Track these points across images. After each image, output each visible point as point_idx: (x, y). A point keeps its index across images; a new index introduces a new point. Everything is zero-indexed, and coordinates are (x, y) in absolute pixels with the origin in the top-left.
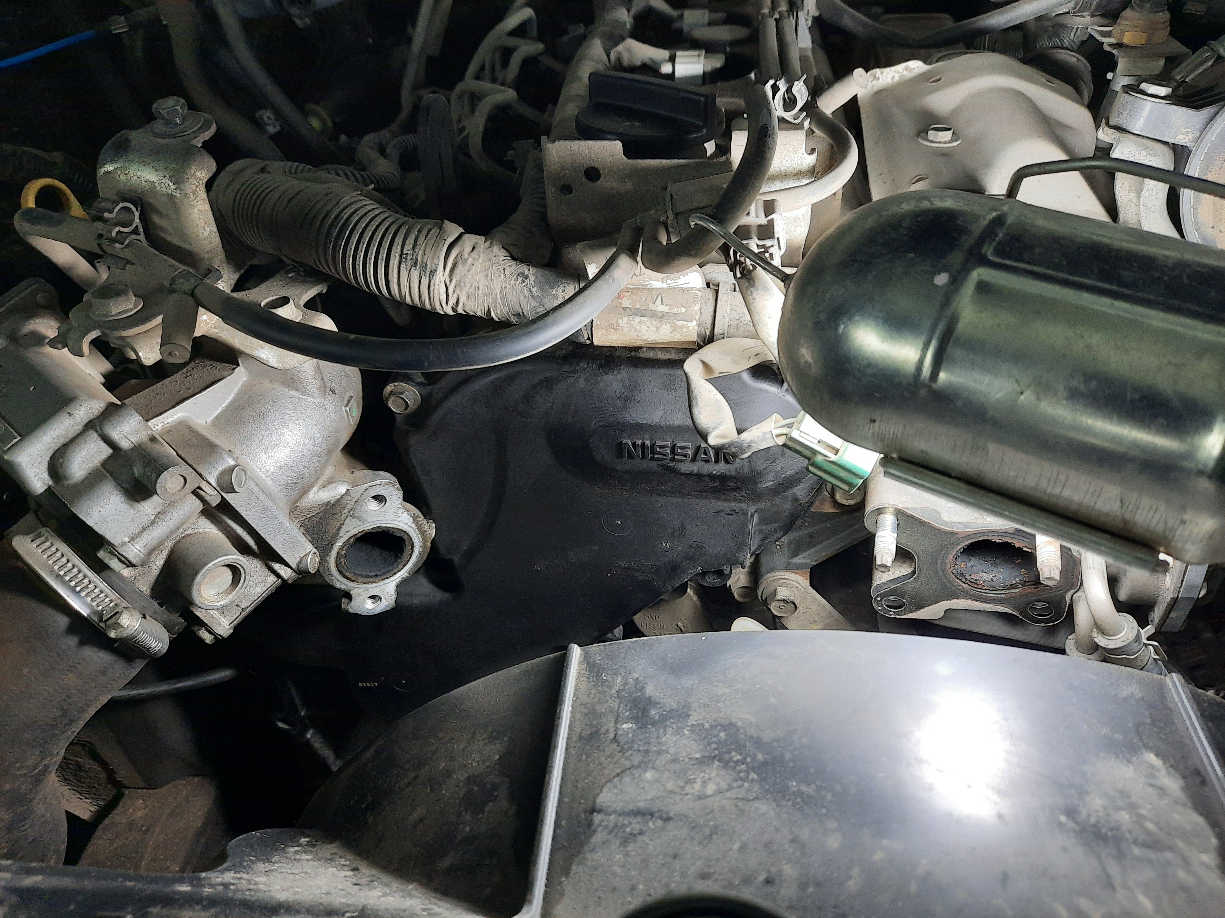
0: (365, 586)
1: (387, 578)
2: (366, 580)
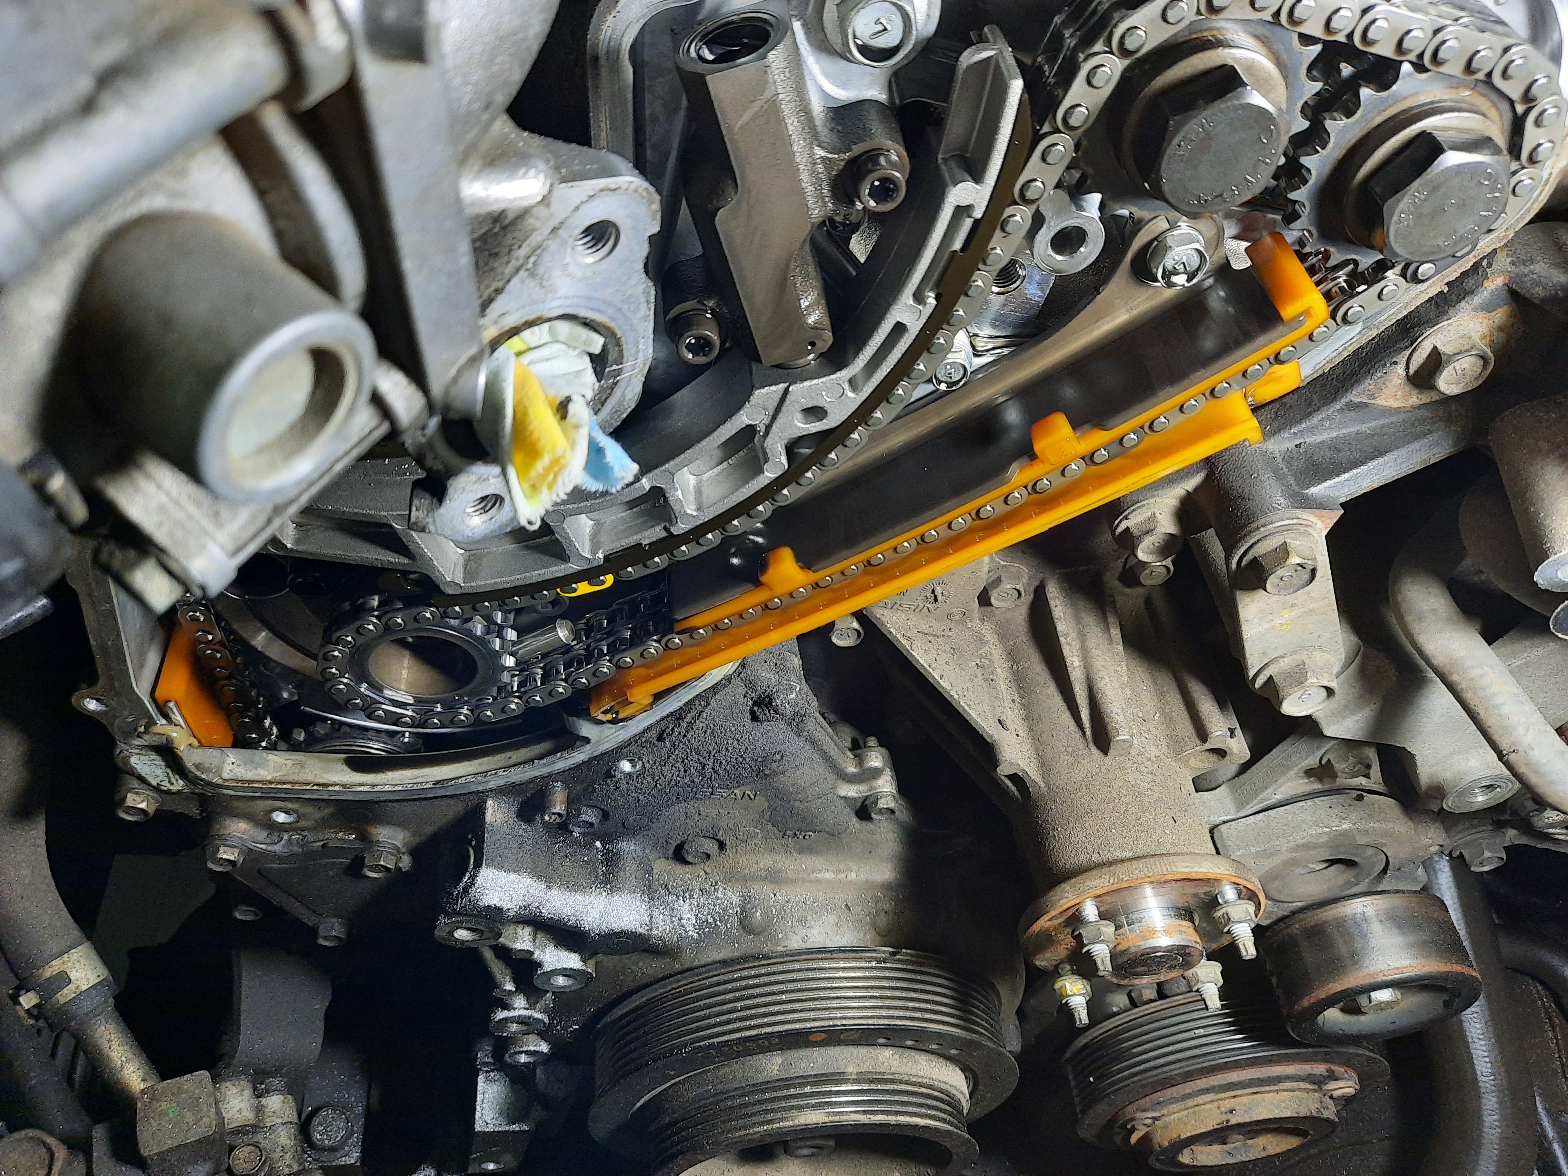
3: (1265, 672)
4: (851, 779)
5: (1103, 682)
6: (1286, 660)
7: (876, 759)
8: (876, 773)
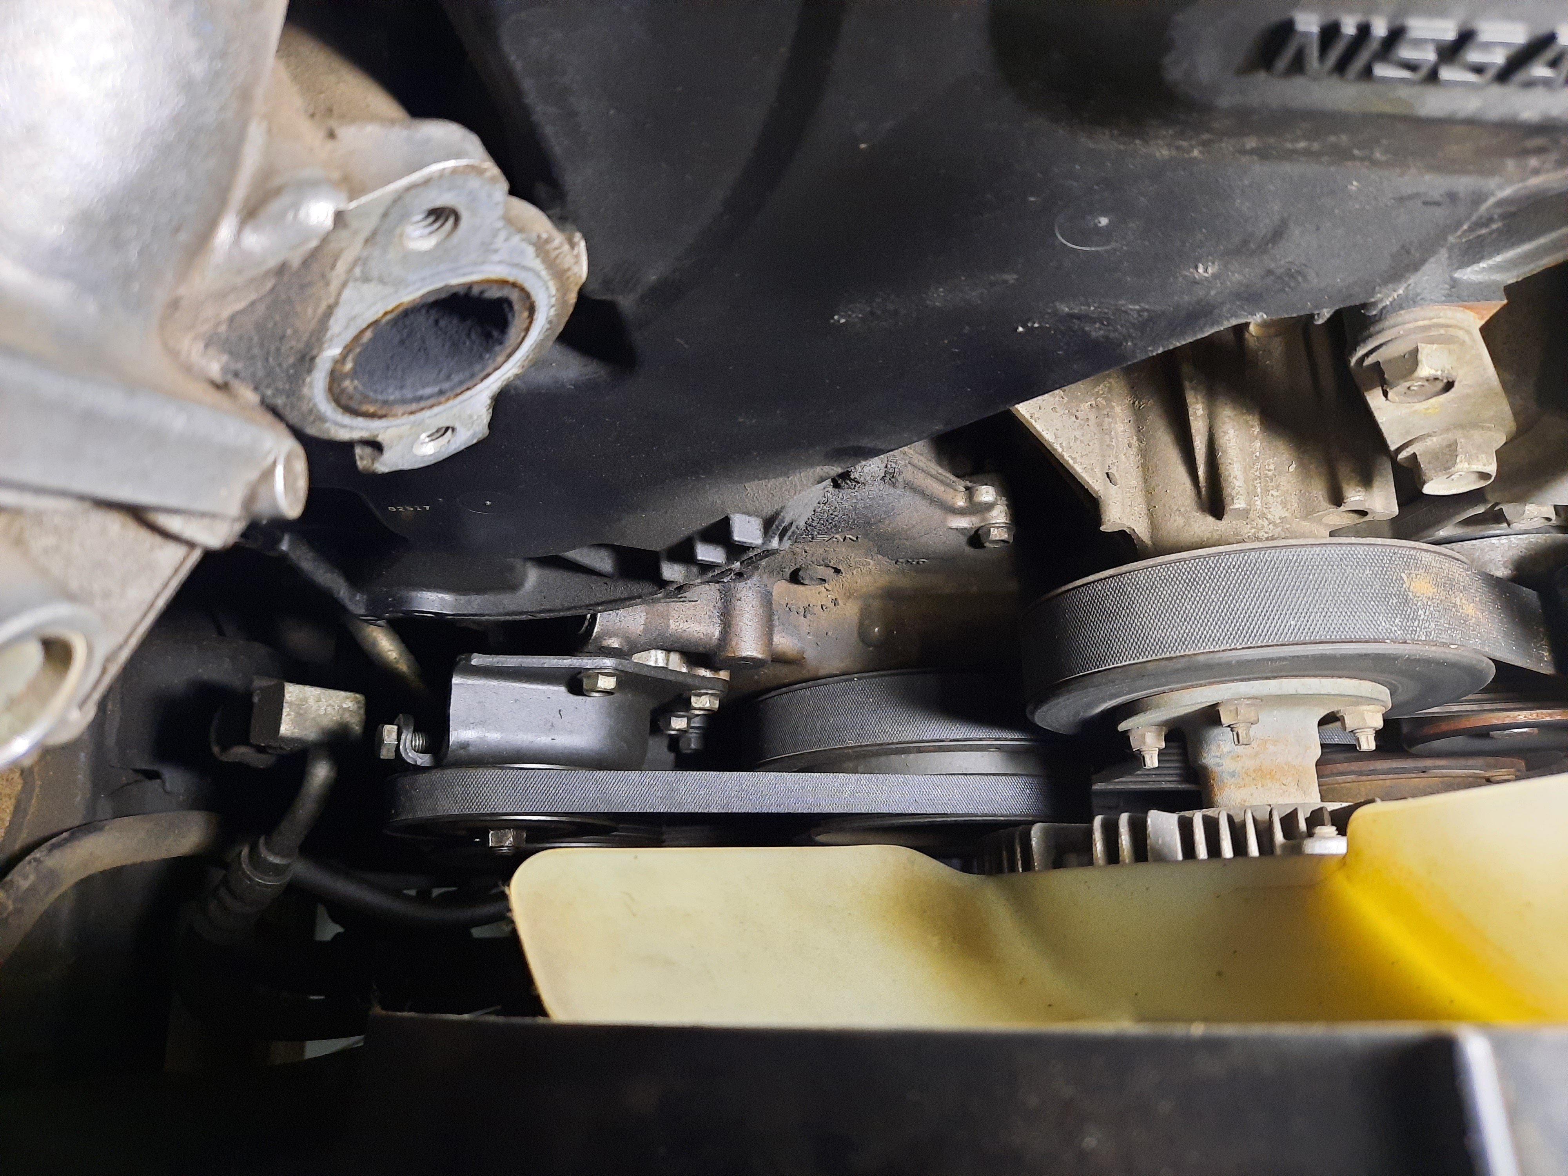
0: (413, 418)
1: (468, 389)
2: (414, 406)
3: (1408, 450)
4: (962, 512)
5: (1227, 438)
6: (1434, 439)
7: (987, 494)
8: (989, 507)
